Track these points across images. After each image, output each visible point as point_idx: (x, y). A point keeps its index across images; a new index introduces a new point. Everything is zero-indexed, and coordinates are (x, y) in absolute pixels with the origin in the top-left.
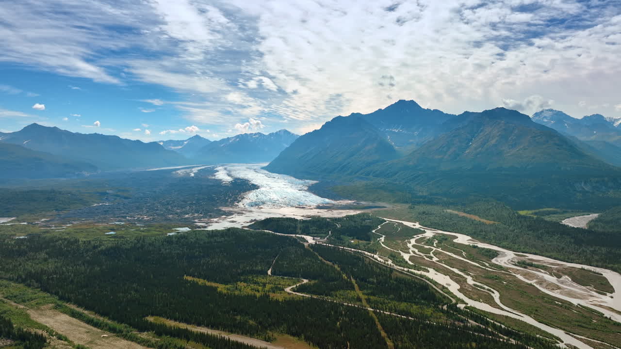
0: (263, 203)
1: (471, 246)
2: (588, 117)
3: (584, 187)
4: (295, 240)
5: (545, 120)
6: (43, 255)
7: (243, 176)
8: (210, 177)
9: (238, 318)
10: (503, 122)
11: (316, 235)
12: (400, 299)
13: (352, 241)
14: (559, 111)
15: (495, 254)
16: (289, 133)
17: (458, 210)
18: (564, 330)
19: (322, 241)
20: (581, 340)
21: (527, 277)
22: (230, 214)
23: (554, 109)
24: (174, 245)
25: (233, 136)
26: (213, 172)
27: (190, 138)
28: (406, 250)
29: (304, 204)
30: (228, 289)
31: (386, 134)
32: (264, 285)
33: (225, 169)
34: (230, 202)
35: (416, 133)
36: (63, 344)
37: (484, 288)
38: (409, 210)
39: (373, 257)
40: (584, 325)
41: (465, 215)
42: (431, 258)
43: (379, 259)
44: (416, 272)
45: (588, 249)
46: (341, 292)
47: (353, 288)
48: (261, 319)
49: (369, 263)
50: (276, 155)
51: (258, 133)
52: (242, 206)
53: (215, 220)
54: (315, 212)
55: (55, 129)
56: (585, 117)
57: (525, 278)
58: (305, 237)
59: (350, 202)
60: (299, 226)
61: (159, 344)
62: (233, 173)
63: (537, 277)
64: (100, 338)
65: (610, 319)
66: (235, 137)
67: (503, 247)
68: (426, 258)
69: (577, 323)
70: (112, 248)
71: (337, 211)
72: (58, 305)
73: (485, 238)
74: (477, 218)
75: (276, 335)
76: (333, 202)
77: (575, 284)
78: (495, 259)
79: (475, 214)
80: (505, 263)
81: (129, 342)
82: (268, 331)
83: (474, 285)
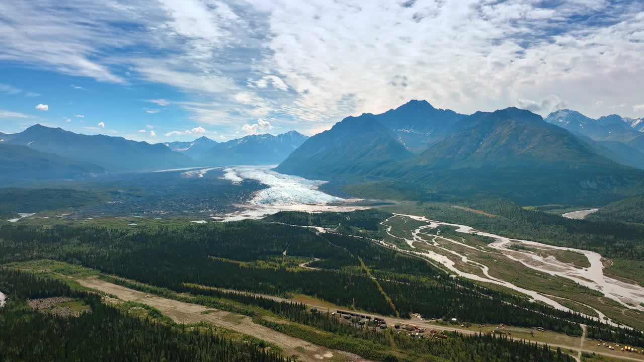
0: (275, 200)
1: (470, 235)
2: (605, 117)
3: (590, 185)
4: (307, 230)
5: (561, 121)
6: (75, 241)
7: (252, 177)
8: (220, 178)
9: (260, 283)
10: (513, 121)
11: (326, 226)
12: (400, 272)
13: (361, 231)
14: (575, 112)
15: (493, 240)
16: (298, 134)
17: (465, 206)
18: (537, 291)
19: (333, 230)
20: (549, 297)
21: (516, 256)
22: (243, 210)
23: (570, 110)
24: (195, 233)
25: (241, 137)
26: (222, 173)
27: (197, 139)
28: (411, 238)
29: (315, 201)
30: (248, 265)
31: (398, 134)
32: (281, 262)
33: (234, 170)
34: (242, 200)
35: (428, 134)
36: (115, 300)
37: (476, 265)
38: (417, 206)
39: (379, 243)
40: (555, 288)
41: (471, 210)
42: (433, 243)
43: (384, 244)
44: (417, 253)
45: (578, 236)
46: (349, 267)
47: (359, 264)
48: (280, 284)
49: (376, 247)
50: (285, 156)
51: (267, 134)
52: (254, 204)
53: (230, 214)
54: (326, 208)
55: (59, 130)
56: (602, 118)
57: (515, 258)
58: (316, 228)
59: (360, 200)
60: (310, 218)
61: (196, 300)
62: (242, 174)
63: (526, 257)
64: (144, 298)
65: (578, 284)
66: (243, 138)
67: (501, 235)
68: (428, 244)
69: (549, 287)
70: (138, 235)
71: (347, 207)
72: (102, 276)
73: (485, 228)
74: (481, 213)
75: (292, 294)
76: (343, 200)
77: (558, 262)
78: (491, 244)
79: (480, 209)
80: (500, 247)
81: (170, 300)
82: (286, 292)
83: (468, 262)
